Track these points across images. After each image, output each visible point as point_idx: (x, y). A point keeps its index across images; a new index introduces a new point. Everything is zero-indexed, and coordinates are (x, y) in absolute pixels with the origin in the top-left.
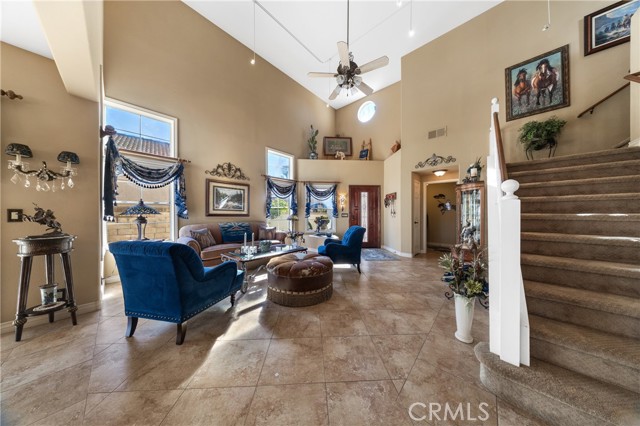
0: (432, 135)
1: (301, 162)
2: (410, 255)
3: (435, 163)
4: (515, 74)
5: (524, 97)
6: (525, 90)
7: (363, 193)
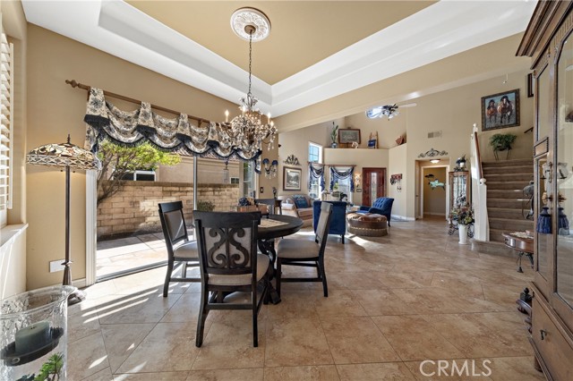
0: (430, 135)
1: (326, 149)
2: (414, 219)
3: (433, 155)
4: (487, 101)
5: (493, 117)
6: (494, 113)
7: (373, 174)
